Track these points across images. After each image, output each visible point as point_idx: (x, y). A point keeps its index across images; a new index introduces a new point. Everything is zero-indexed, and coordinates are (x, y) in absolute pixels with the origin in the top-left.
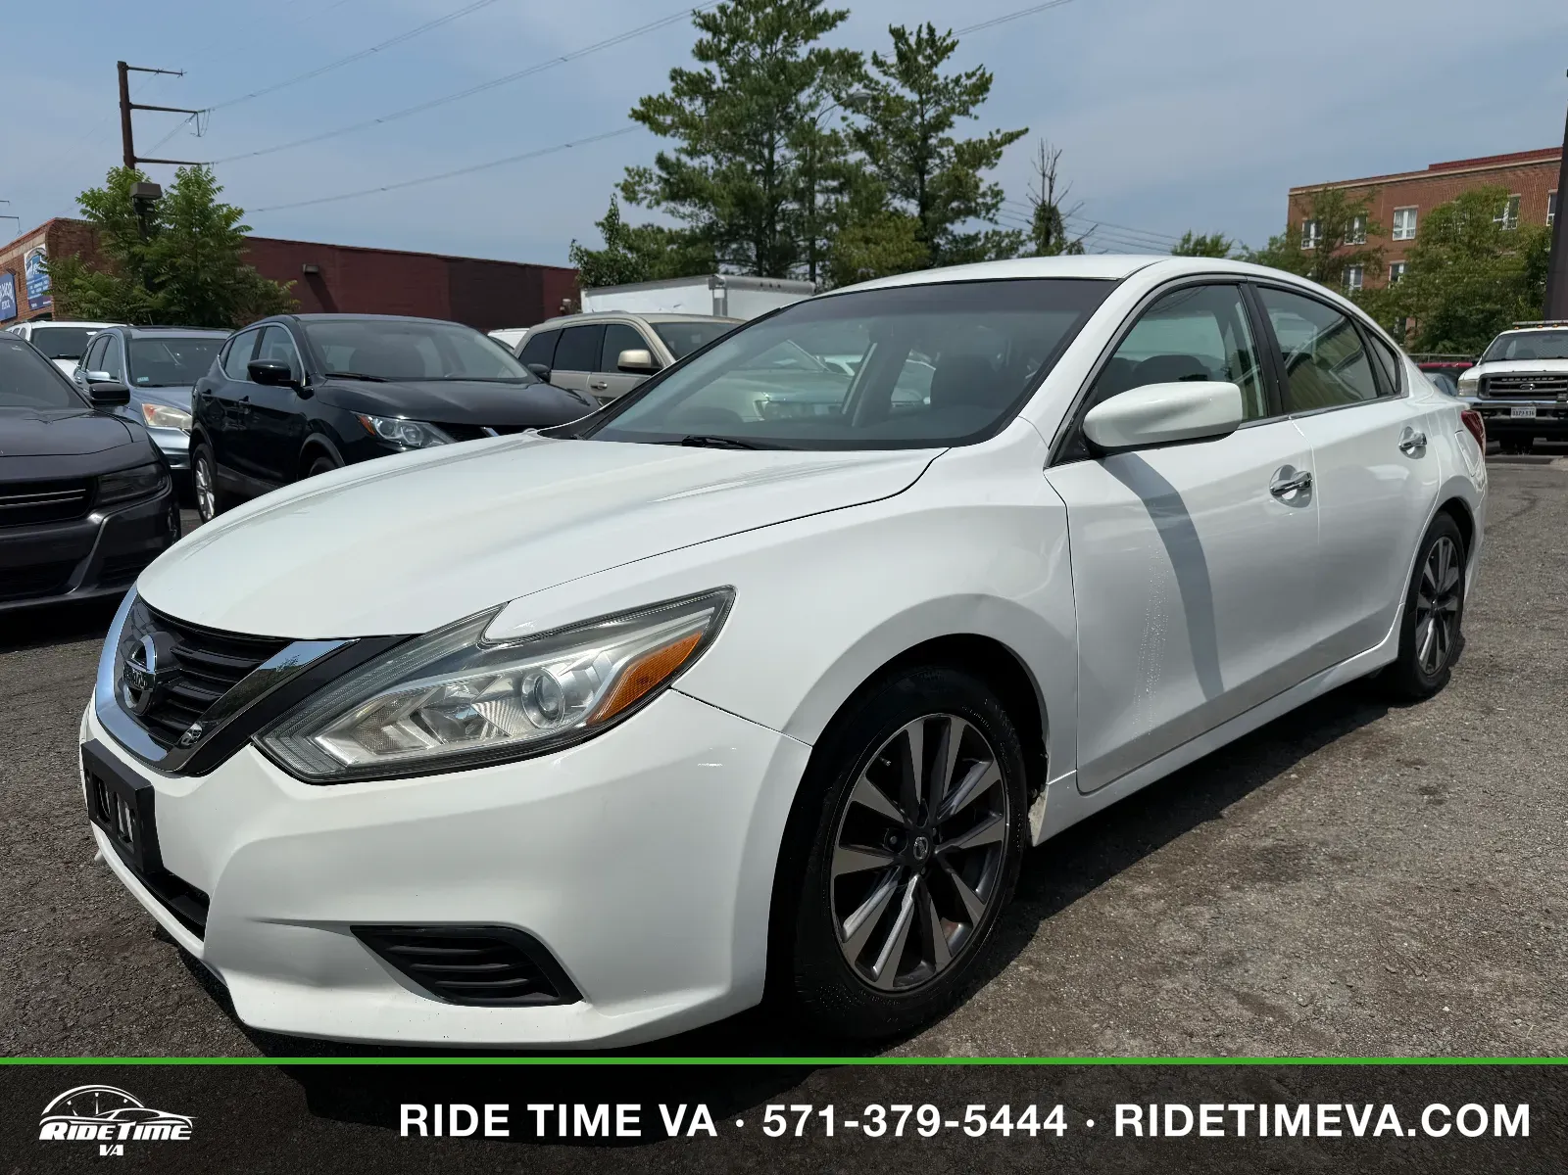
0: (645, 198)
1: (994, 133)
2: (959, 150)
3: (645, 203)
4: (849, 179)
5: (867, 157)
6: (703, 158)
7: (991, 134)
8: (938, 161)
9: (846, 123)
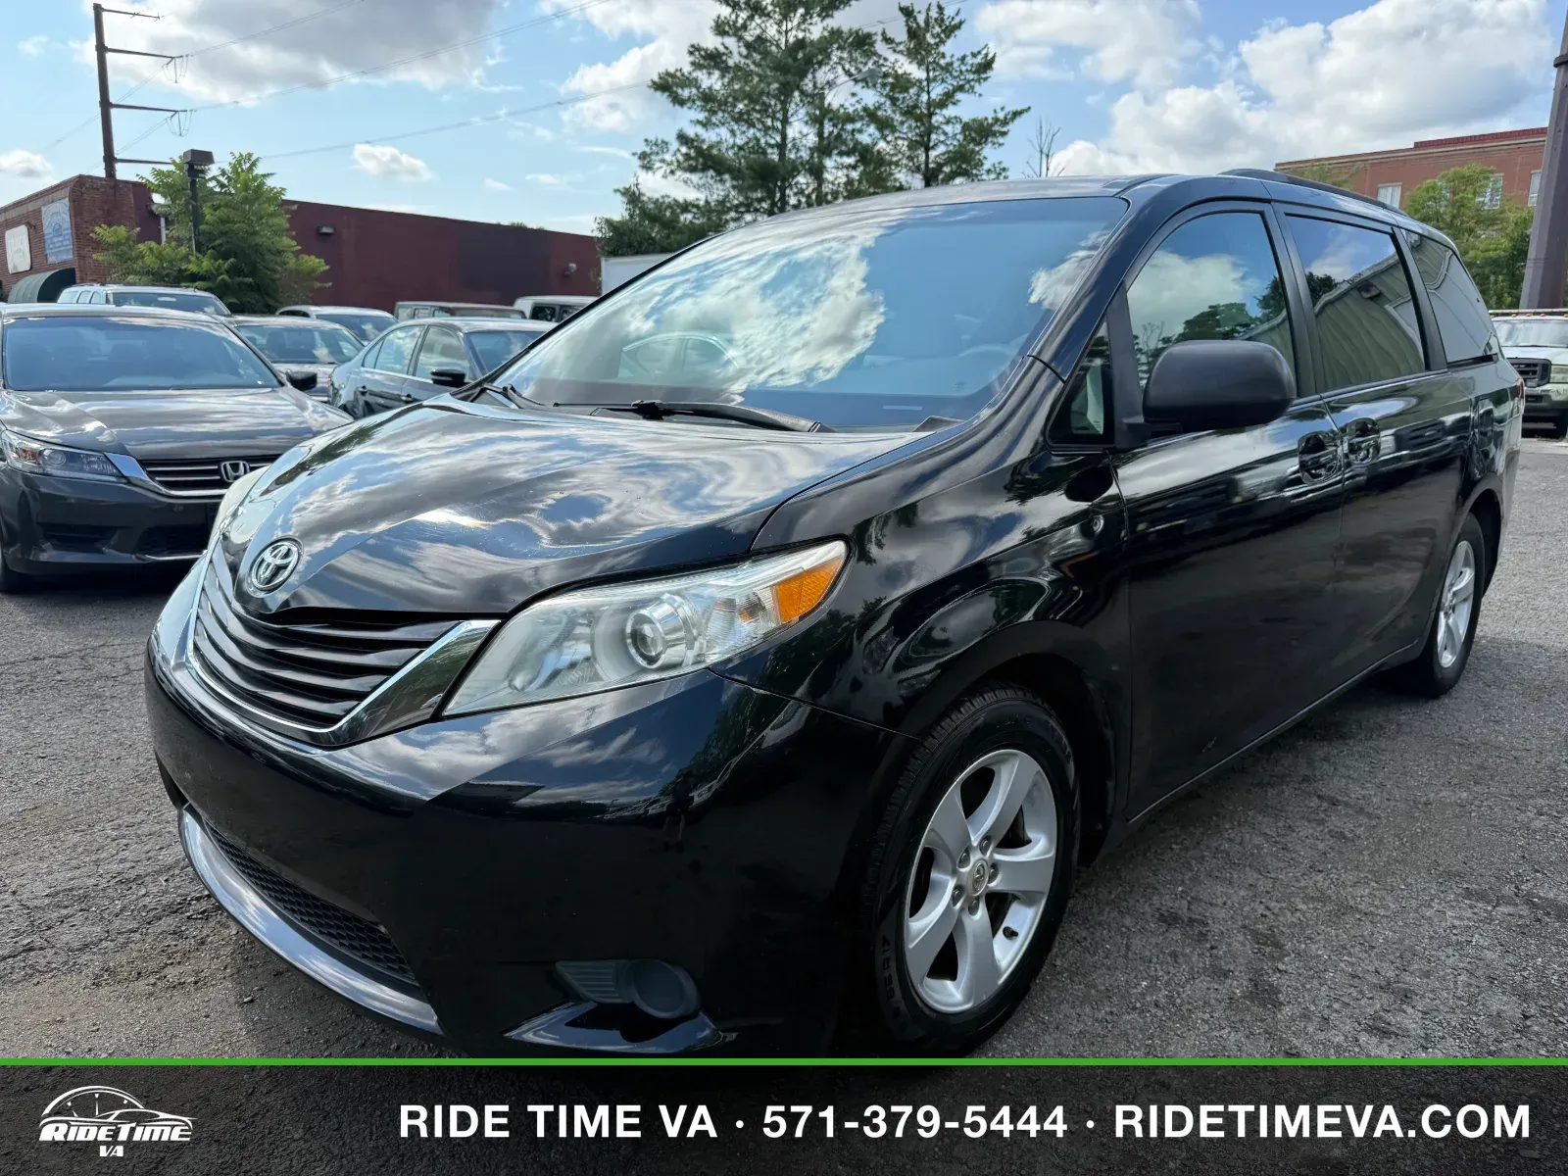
0: (661, 167)
1: (998, 110)
2: (966, 127)
3: (660, 173)
4: (864, 155)
5: (877, 133)
7: (995, 111)
8: (942, 138)
9: (856, 99)
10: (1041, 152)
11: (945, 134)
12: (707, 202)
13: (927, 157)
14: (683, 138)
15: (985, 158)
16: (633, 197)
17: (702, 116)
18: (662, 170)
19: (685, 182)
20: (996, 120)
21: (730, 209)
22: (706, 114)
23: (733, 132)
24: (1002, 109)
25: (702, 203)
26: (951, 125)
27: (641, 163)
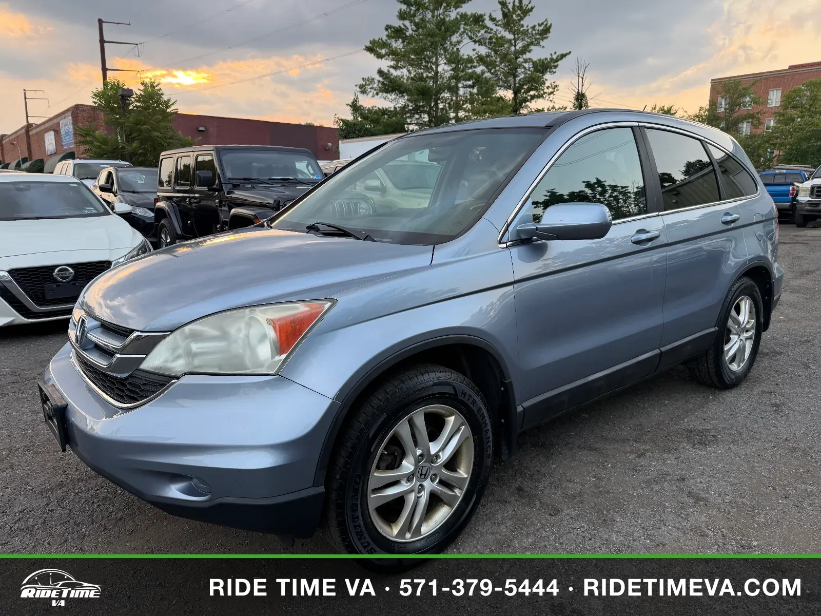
0: (371, 91)
1: (553, 54)
2: (534, 64)
3: (371, 94)
4: (478, 80)
5: (485, 68)
6: (401, 70)
7: (551, 55)
8: (523, 70)
9: (475, 52)
10: (579, 76)
11: (525, 68)
12: (395, 108)
13: (515, 80)
14: (380, 72)
15: (546, 80)
16: (355, 107)
17: (392, 63)
18: (372, 93)
19: (385, 99)
20: (552, 59)
21: (407, 112)
22: (395, 62)
23: (409, 71)
24: (555, 53)
25: (392, 109)
26: (527, 63)
27: (360, 90)
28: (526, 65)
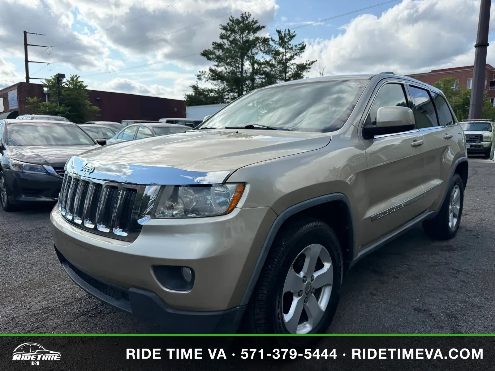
2: (297, 66)
6: (222, 68)
7: (306, 61)
8: (290, 70)
9: (264, 58)
10: (320, 74)
11: (291, 68)
12: (219, 89)
13: (286, 75)
14: (211, 70)
15: (304, 75)
16: (195, 88)
17: (216, 63)
18: (204, 80)
19: (212, 84)
20: (307, 64)
21: (226, 92)
22: (218, 63)
23: (226, 68)
24: (309, 60)
25: (217, 90)
26: (293, 66)
27: (198, 78)
28: (292, 67)
